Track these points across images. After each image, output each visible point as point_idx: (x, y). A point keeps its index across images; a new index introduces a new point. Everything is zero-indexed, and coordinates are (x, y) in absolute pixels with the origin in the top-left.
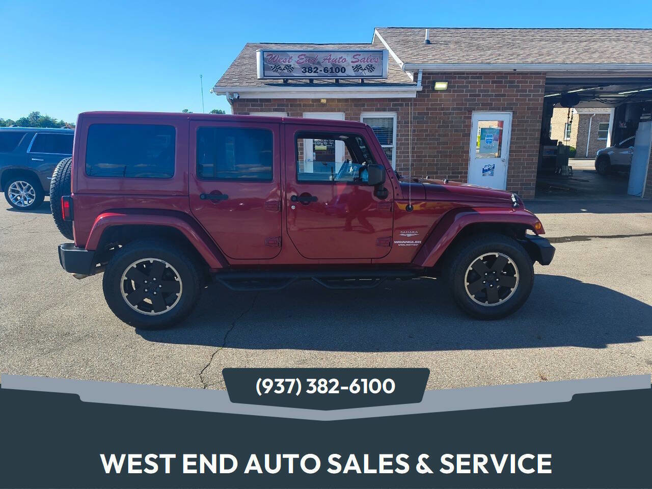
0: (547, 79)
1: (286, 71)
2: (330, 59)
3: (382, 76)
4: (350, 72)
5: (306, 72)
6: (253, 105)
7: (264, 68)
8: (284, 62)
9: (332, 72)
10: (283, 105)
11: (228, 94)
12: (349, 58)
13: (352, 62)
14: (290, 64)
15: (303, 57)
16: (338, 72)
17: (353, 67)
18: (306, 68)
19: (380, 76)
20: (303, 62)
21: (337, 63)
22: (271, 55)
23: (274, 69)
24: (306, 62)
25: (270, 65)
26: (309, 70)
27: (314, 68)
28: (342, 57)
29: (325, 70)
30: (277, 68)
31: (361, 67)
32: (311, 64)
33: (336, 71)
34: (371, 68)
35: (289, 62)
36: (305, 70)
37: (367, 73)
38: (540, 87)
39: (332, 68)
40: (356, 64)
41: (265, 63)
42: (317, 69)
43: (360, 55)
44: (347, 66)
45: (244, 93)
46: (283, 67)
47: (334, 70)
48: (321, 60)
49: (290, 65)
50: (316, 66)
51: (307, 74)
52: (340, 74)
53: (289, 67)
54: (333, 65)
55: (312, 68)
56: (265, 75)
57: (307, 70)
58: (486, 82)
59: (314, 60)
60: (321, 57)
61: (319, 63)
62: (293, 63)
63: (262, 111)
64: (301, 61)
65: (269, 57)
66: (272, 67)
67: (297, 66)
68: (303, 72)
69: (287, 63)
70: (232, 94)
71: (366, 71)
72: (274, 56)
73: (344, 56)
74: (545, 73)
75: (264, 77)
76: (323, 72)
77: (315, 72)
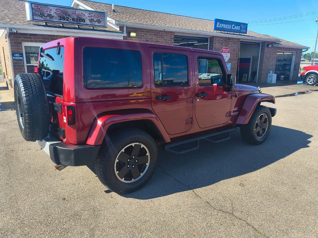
0: (174, 35)
1: (48, 18)
2: (75, 13)
3: (105, 26)
4: (87, 22)
5: (61, 19)
6: (24, 38)
7: (33, 14)
8: (46, 12)
9: (77, 21)
10: (45, 39)
11: (8, 29)
12: (87, 15)
13: (88, 17)
14: (51, 13)
15: (59, 10)
16: (81, 22)
17: (89, 20)
18: (61, 17)
19: (104, 26)
20: (59, 14)
21: (80, 16)
22: (37, 6)
23: (40, 15)
24: (61, 13)
25: (37, 13)
26: (63, 19)
27: (66, 18)
28: (82, 13)
29: (73, 19)
30: (42, 15)
31: (94, 20)
32: (64, 15)
33: (79, 21)
34: (99, 21)
35: (50, 12)
36: (61, 18)
37: (97, 24)
38: (172, 38)
39: (77, 19)
40: (91, 18)
41: (33, 11)
42: (68, 19)
43: (92, 13)
44: (86, 19)
45: (20, 29)
46: (46, 15)
47: (78, 20)
48: (71, 14)
49: (51, 15)
50: (67, 17)
51: (62, 21)
52: (82, 23)
53: (50, 15)
54: (78, 17)
55: (65, 18)
56: (34, 19)
57: (62, 18)
58: (151, 35)
59: (66, 13)
60: (70, 12)
61: (69, 15)
62: (52, 13)
63: (31, 41)
64: (58, 13)
65: (36, 8)
66: (38, 14)
67: (55, 15)
68: (59, 19)
69: (49, 13)
70: (11, 29)
71: (97, 23)
72: (39, 7)
73: (84, 13)
74: (174, 32)
75: (33, 19)
76: (72, 21)
77: (67, 20)
